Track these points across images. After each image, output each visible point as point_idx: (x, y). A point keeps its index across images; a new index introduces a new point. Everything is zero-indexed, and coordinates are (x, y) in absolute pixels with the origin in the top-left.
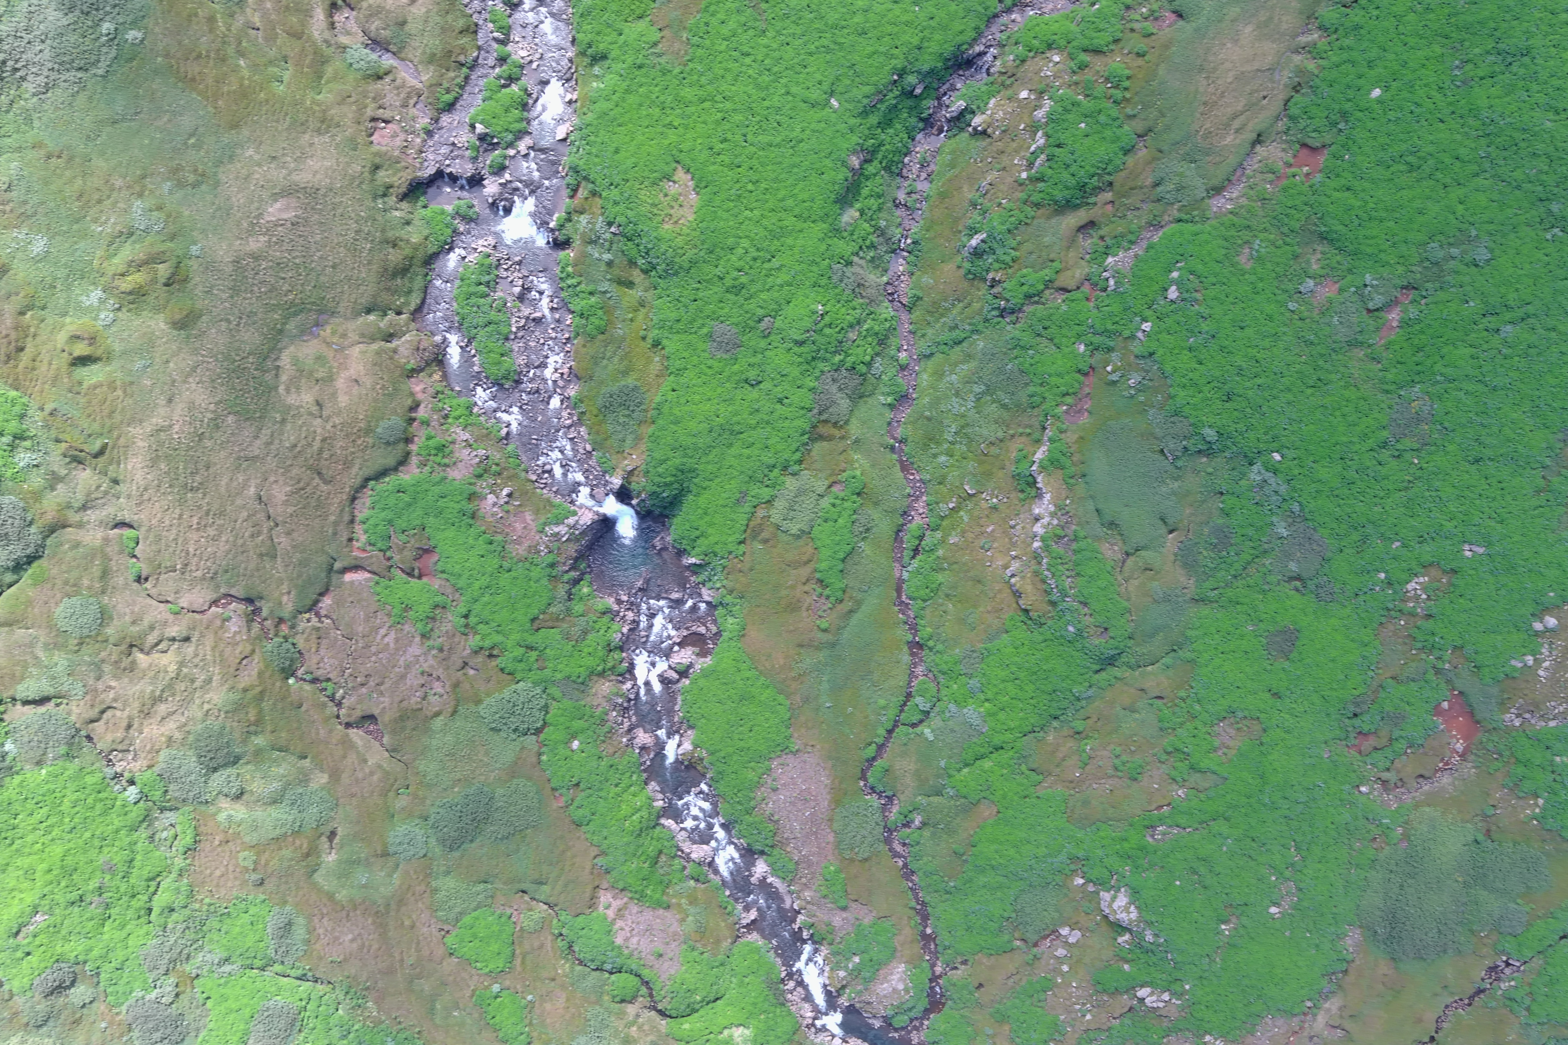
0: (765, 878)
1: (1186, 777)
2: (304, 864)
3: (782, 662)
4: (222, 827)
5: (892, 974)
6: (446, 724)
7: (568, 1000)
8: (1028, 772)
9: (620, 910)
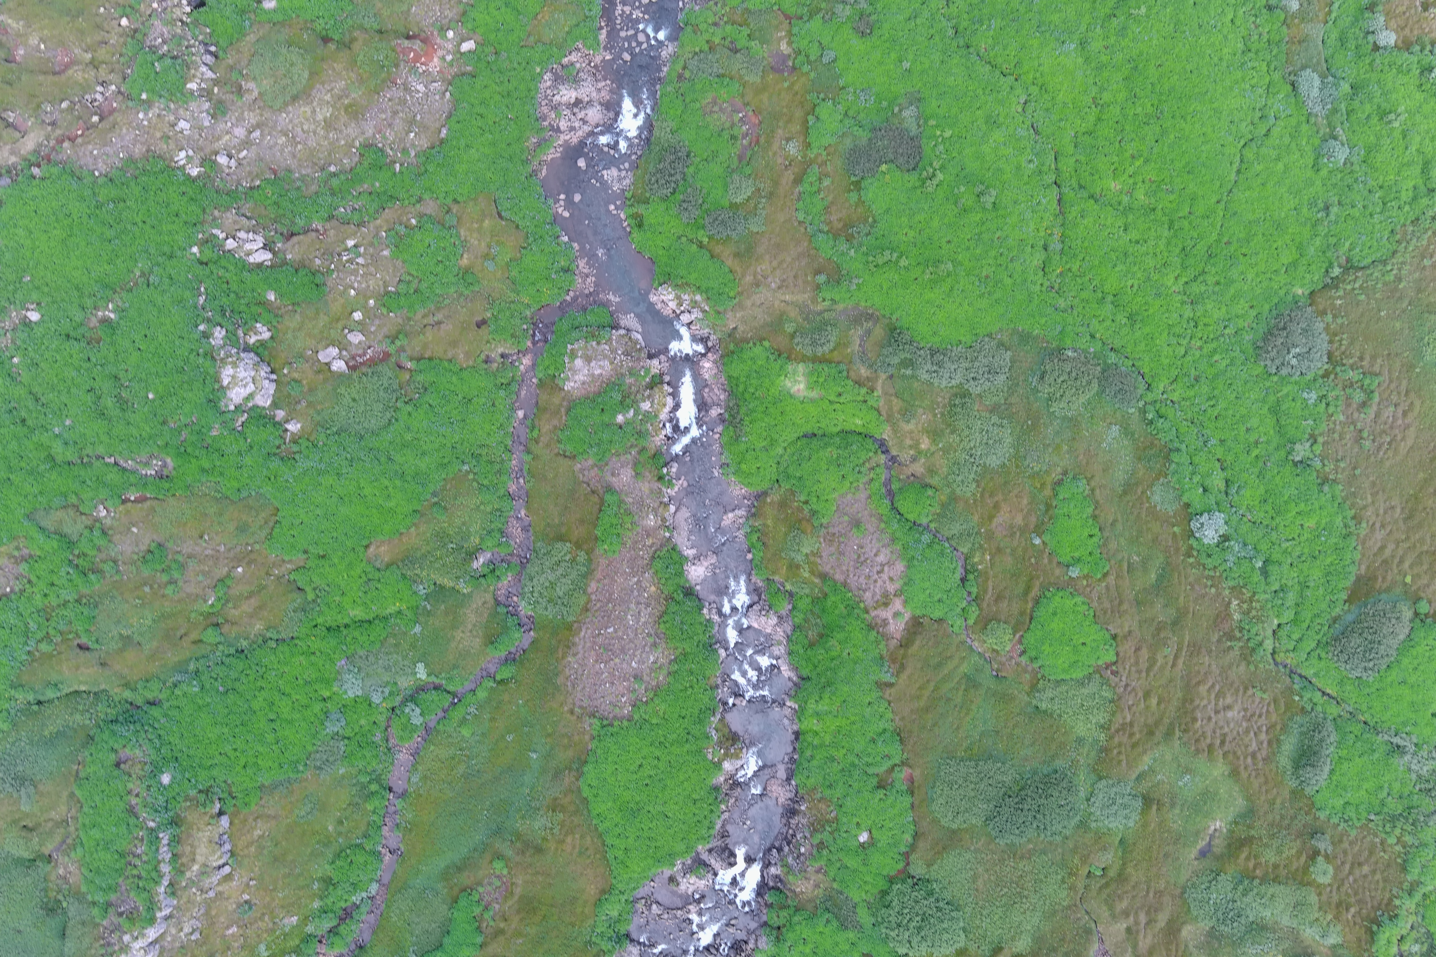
0: (697, 558)
1: (86, 532)
2: (1253, 832)
3: (569, 840)
4: (1339, 928)
5: (584, 383)
6: (1013, 939)
7: (991, 518)
8: (308, 589)
9: (886, 605)
